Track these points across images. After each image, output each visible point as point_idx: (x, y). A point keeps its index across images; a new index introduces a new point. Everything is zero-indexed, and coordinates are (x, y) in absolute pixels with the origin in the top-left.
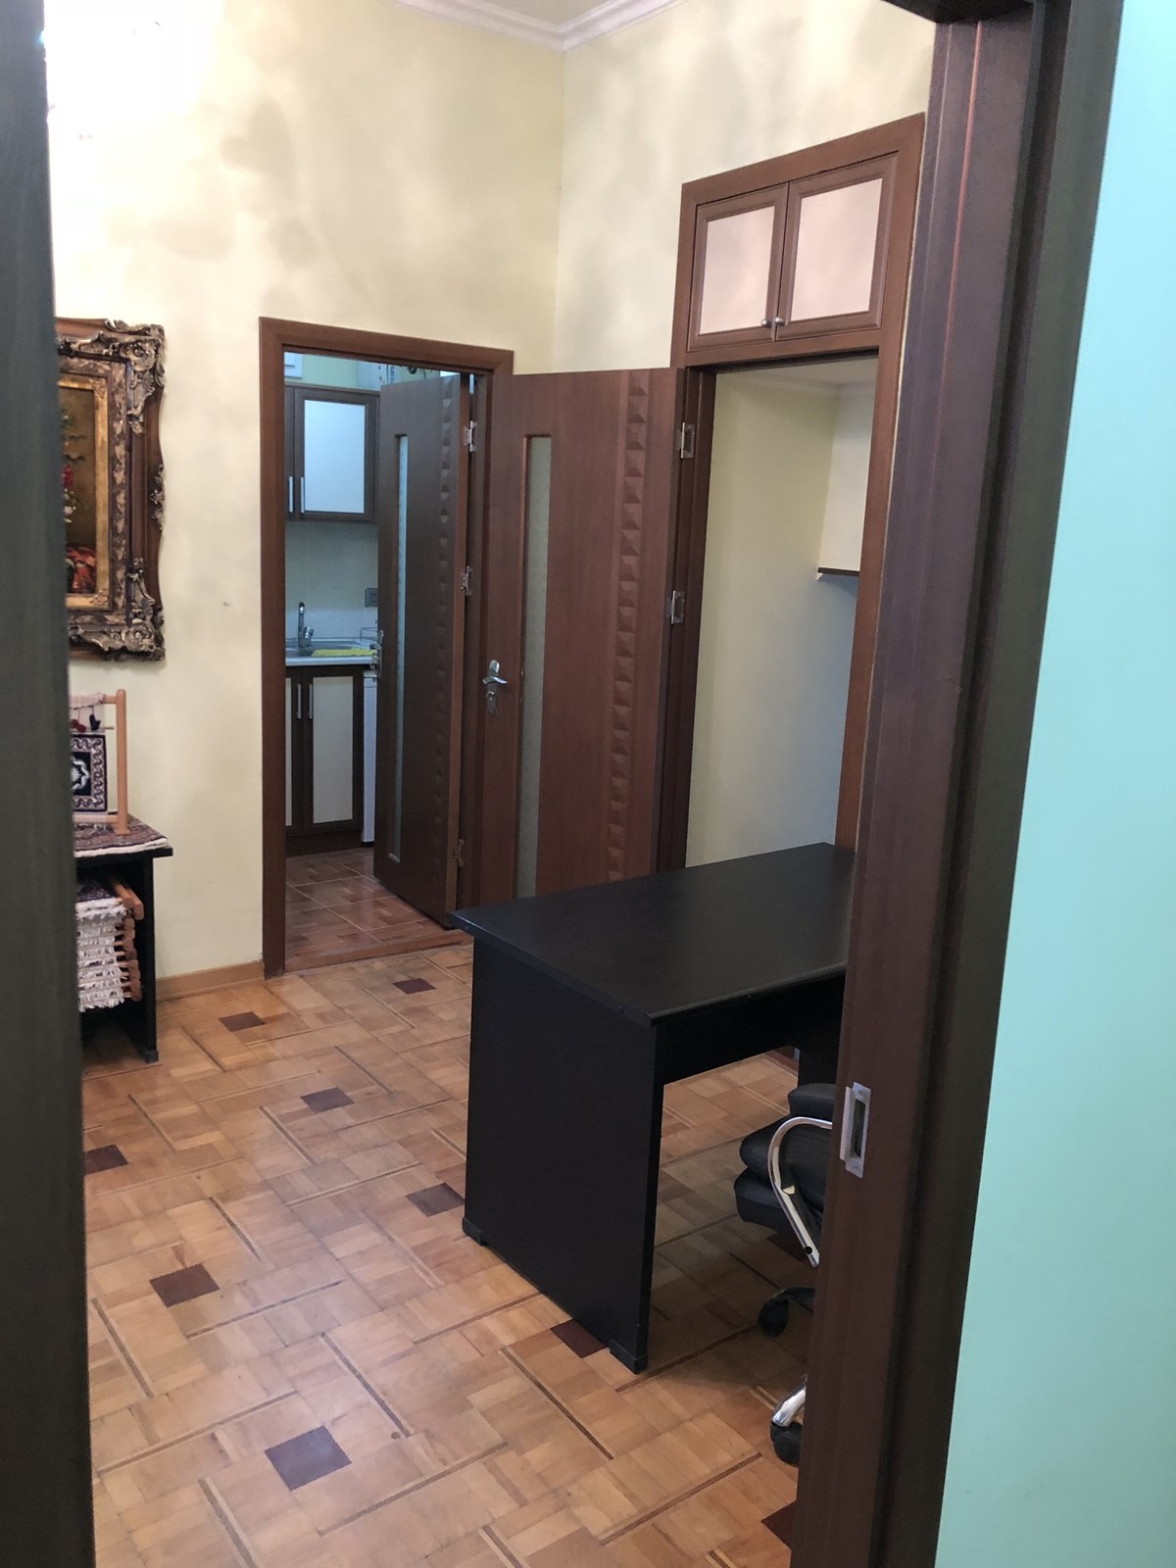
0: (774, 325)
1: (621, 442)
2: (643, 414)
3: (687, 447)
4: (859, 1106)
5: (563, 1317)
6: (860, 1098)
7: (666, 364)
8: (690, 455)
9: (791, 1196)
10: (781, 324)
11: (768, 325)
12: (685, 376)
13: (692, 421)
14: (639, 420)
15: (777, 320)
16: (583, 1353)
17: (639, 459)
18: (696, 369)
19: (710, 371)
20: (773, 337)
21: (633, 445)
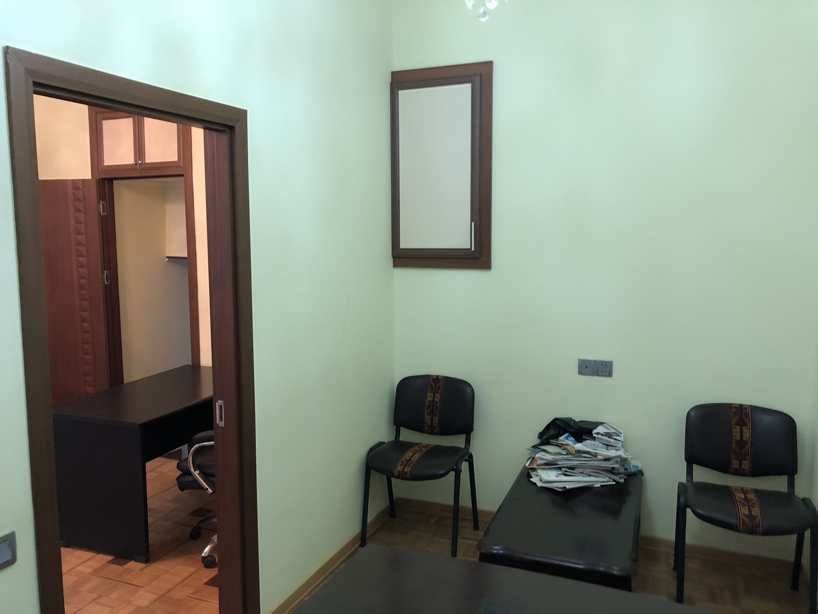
0: (138, 164)
1: (72, 209)
2: (81, 197)
3: (103, 211)
4: (221, 407)
5: (110, 558)
6: (220, 404)
7: (90, 177)
8: (105, 214)
9: (198, 474)
10: (142, 164)
11: (136, 164)
12: (99, 182)
13: (104, 200)
14: (79, 200)
15: (140, 162)
16: (122, 565)
17: (81, 216)
18: (103, 179)
19: (111, 180)
20: (138, 168)
21: (77, 210)
